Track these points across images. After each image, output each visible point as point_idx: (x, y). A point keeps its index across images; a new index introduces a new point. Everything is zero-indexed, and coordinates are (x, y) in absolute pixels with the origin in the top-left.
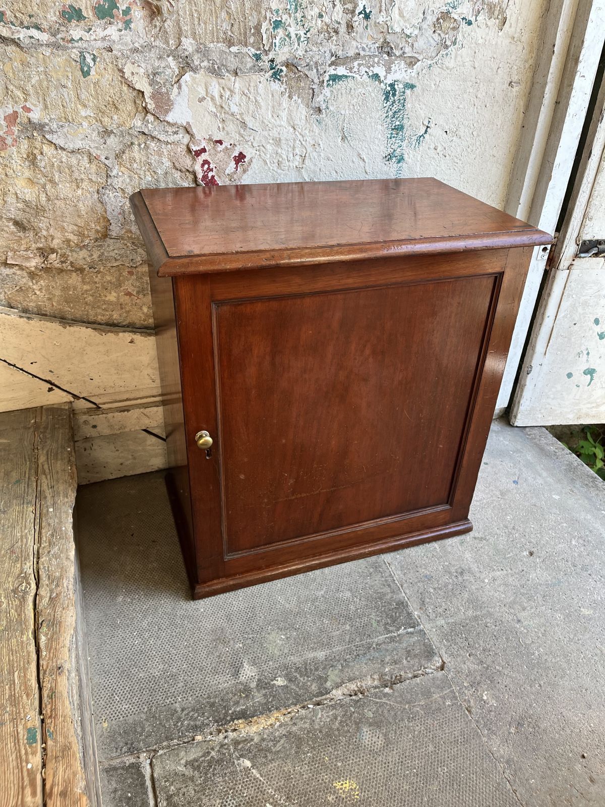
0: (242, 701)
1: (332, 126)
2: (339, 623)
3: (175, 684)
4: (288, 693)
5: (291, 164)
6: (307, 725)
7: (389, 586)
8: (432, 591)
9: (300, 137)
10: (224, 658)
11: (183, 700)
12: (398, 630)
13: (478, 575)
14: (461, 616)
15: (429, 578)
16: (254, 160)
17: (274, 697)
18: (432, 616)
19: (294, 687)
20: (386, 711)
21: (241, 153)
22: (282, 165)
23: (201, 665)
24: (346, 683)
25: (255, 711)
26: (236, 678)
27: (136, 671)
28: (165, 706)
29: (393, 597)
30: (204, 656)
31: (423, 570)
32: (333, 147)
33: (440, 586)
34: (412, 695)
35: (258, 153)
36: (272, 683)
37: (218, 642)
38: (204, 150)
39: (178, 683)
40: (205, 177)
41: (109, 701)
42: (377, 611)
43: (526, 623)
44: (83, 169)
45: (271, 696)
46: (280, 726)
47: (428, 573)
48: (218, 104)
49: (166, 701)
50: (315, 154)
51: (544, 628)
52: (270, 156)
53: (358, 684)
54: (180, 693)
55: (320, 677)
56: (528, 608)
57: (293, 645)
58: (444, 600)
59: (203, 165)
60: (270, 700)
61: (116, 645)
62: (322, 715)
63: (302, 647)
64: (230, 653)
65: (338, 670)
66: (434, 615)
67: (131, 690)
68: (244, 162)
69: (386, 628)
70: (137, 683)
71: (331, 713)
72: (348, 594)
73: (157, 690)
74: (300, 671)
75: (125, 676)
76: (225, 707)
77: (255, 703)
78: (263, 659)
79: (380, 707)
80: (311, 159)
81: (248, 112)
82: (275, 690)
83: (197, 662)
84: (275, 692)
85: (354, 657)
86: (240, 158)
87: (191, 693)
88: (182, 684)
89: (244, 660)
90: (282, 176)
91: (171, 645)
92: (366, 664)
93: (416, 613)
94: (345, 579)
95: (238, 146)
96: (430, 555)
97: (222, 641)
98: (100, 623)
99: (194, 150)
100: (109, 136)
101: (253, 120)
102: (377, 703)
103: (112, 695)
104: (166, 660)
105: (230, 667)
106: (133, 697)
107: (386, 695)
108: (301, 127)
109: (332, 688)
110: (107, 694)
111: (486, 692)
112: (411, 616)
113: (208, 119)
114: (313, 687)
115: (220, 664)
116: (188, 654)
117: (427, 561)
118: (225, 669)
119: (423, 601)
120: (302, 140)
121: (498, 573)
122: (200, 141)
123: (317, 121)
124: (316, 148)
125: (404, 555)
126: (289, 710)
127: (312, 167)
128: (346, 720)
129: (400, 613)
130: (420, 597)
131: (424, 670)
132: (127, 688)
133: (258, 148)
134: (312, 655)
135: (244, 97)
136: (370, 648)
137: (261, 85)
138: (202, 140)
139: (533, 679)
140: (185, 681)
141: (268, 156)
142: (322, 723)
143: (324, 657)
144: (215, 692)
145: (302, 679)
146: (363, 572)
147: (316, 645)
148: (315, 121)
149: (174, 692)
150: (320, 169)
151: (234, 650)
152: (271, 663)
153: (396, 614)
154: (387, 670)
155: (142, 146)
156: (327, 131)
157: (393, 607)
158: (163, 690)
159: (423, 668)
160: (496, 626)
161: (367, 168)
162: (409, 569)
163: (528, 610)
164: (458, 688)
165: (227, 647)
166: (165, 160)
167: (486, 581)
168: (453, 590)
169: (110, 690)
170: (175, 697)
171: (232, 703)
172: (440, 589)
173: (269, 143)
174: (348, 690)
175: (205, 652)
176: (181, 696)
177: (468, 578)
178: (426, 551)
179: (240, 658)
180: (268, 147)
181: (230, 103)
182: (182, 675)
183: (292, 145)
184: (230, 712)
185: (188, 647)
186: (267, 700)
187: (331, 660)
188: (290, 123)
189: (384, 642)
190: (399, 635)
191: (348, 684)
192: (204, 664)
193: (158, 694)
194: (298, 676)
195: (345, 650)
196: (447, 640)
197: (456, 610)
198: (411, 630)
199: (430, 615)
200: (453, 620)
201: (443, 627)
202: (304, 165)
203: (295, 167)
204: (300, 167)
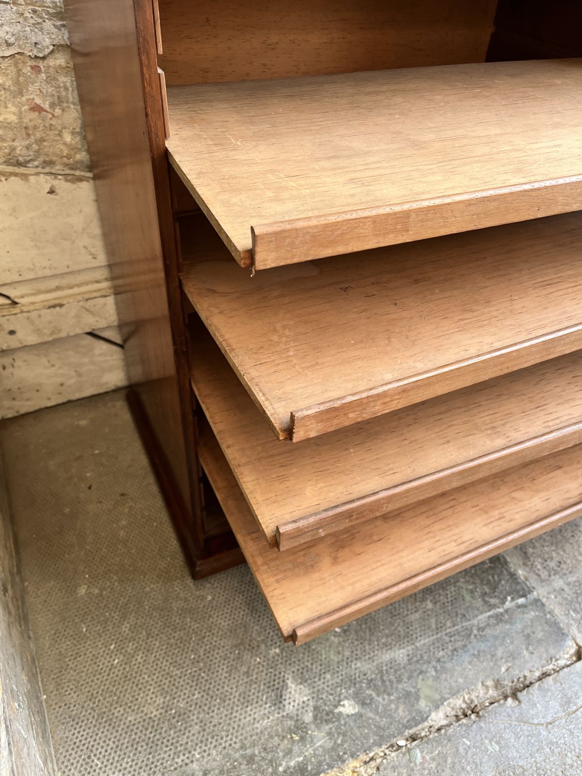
0: (296, 749)
3: (186, 728)
4: (365, 727)
10: (255, 676)
11: (203, 757)
12: (504, 603)
17: (344, 735)
18: (544, 574)
19: (371, 715)
23: (221, 690)
24: (448, 698)
25: (320, 763)
26: (279, 708)
27: (122, 712)
28: (175, 769)
30: (224, 675)
36: (336, 711)
37: (242, 647)
39: (191, 726)
41: (86, 769)
45: (339, 734)
49: (176, 760)
53: (466, 698)
54: (197, 744)
55: (408, 694)
57: (356, 643)
60: (339, 741)
61: (85, 670)
62: (423, 758)
63: (370, 644)
64: (263, 666)
65: (431, 679)
66: (546, 573)
67: (117, 747)
69: (485, 602)
70: (126, 733)
71: (437, 752)
73: (160, 743)
74: (375, 685)
75: (106, 722)
76: (271, 761)
77: (317, 749)
78: (314, 670)
82: (343, 722)
83: (214, 687)
84: (345, 725)
85: (450, 653)
87: (214, 743)
88: (197, 727)
89: (286, 676)
91: (170, 661)
92: (470, 663)
93: (521, 572)
97: (247, 647)
98: (55, 634)
103: (89, 757)
104: (166, 687)
105: (266, 690)
106: (123, 759)
109: (430, 711)
110: (80, 756)
112: (516, 579)
114: (400, 711)
115: (251, 685)
116: (199, 675)
118: (260, 694)
119: (526, 553)
126: (371, 755)
129: (499, 575)
131: (556, 664)
132: (111, 743)
134: (388, 656)
136: (470, 635)
140: (201, 722)
143: (406, 659)
144: (251, 736)
145: (380, 699)
147: (389, 639)
149: (187, 743)
151: (269, 660)
152: (328, 676)
153: (493, 577)
154: (503, 669)
158: (168, 741)
159: (554, 660)
165: (257, 656)
168: (561, 531)
169: (85, 748)
170: (190, 752)
171: (281, 754)
174: (453, 709)
175: (225, 667)
176: (199, 750)
179: (280, 673)
182: (195, 712)
184: (281, 769)
185: (198, 662)
186: (335, 743)
187: (417, 661)
189: (488, 625)
190: (507, 611)
191: (451, 700)
192: (226, 688)
193: (161, 748)
194: (374, 695)
195: (434, 644)
196: (575, 611)
197: (574, 561)
198: (521, 601)
199: (541, 573)
200: (574, 579)
201: (563, 590)
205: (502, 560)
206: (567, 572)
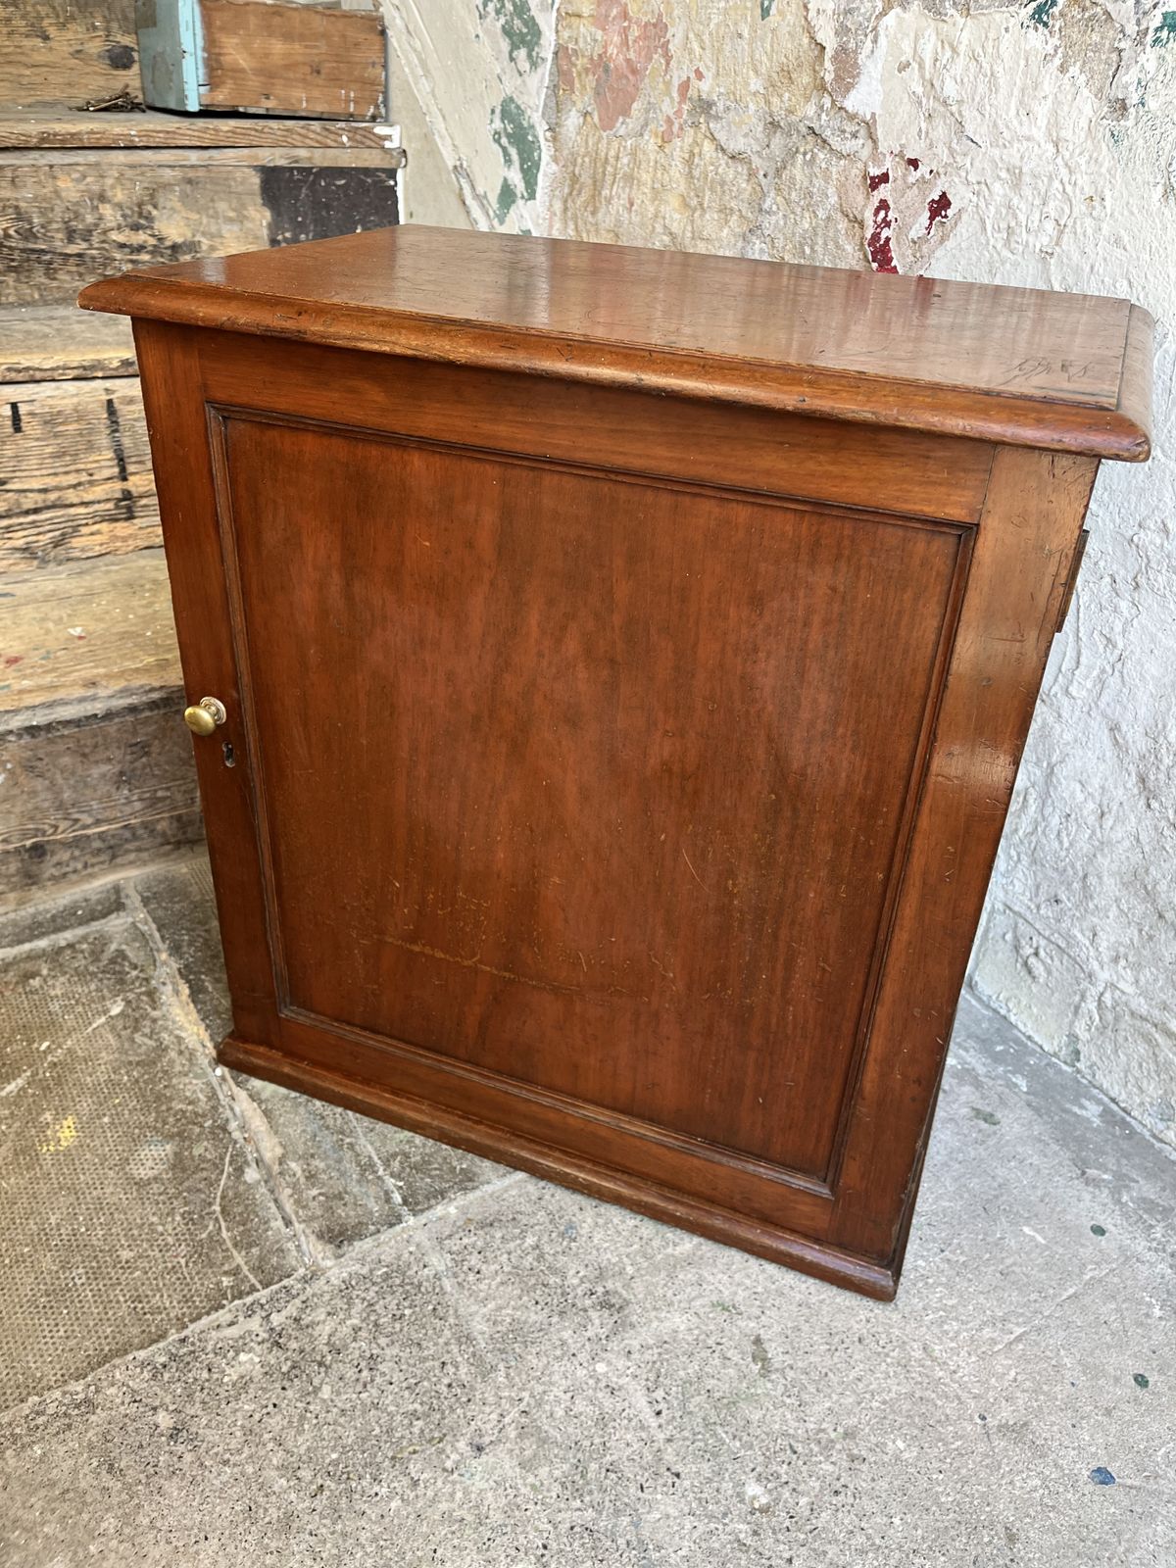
0: (220, 986)
1: (1143, 155)
5: (1031, 240)
6: (178, 1068)
8: (529, 1241)
9: (1064, 171)
12: (392, 1175)
13: (613, 1345)
14: (467, 1306)
15: (568, 1233)
16: (965, 217)
17: (228, 1020)
18: (454, 1244)
20: (205, 1174)
21: (944, 195)
22: (1012, 240)
24: (259, 1107)
25: (203, 1003)
31: (589, 1220)
32: (1136, 212)
33: (550, 1259)
34: (241, 1214)
35: (975, 199)
38: (884, 178)
40: (876, 237)
43: (478, 1464)
44: (735, 189)
46: (178, 1037)
47: (583, 1232)
48: (927, 76)
50: (1088, 221)
51: (469, 1518)
52: (996, 213)
53: (259, 1127)
56: (531, 1479)
58: (506, 1269)
59: (877, 212)
60: (222, 1016)
62: (196, 1084)
66: (455, 1249)
68: (946, 216)
69: (394, 1155)
71: (200, 1096)
76: (211, 970)
77: (217, 1001)
79: (214, 1164)
80: (1075, 233)
81: (973, 100)
86: (940, 207)
90: (1008, 266)
92: (303, 1131)
93: (452, 1210)
95: (942, 176)
99: (871, 175)
100: (775, 132)
101: (979, 117)
102: (222, 1159)
107: (239, 1171)
108: (1071, 148)
109: (246, 1090)
111: (257, 1360)
112: (435, 1197)
113: (906, 109)
119: (491, 1225)
120: (1066, 180)
121: (641, 1401)
122: (884, 155)
123: (1113, 135)
124: (1093, 208)
126: (207, 1044)
127: (1076, 257)
128: (186, 1118)
129: (441, 1177)
130: (502, 1218)
133: (976, 187)
135: (973, 65)
136: (342, 1133)
137: (1007, 36)
138: (888, 155)
139: (299, 1474)
141: (992, 209)
142: (181, 1086)
148: (1108, 134)
150: (1092, 268)
153: (436, 1169)
154: (293, 1165)
155: (808, 157)
156: (1131, 165)
157: (455, 1163)
159: (305, 1226)
160: (450, 1385)
163: (524, 1479)
164: (263, 1301)
166: (831, 191)
167: (601, 1368)
168: (544, 1285)
171: (216, 976)
172: (540, 1258)
173: (999, 178)
177: (597, 1322)
180: (997, 187)
181: (947, 75)
183: (1043, 191)
184: (202, 978)
186: (221, 1013)
188: (1050, 135)
189: (358, 1156)
190: (378, 1177)
191: (257, 1109)
196: (387, 1277)
197: (482, 1294)
198: (397, 1198)
199: (455, 1240)
200: (448, 1288)
201: (425, 1266)
202: (1057, 248)
203: (1037, 250)
204: (1050, 251)
205: (470, 1185)
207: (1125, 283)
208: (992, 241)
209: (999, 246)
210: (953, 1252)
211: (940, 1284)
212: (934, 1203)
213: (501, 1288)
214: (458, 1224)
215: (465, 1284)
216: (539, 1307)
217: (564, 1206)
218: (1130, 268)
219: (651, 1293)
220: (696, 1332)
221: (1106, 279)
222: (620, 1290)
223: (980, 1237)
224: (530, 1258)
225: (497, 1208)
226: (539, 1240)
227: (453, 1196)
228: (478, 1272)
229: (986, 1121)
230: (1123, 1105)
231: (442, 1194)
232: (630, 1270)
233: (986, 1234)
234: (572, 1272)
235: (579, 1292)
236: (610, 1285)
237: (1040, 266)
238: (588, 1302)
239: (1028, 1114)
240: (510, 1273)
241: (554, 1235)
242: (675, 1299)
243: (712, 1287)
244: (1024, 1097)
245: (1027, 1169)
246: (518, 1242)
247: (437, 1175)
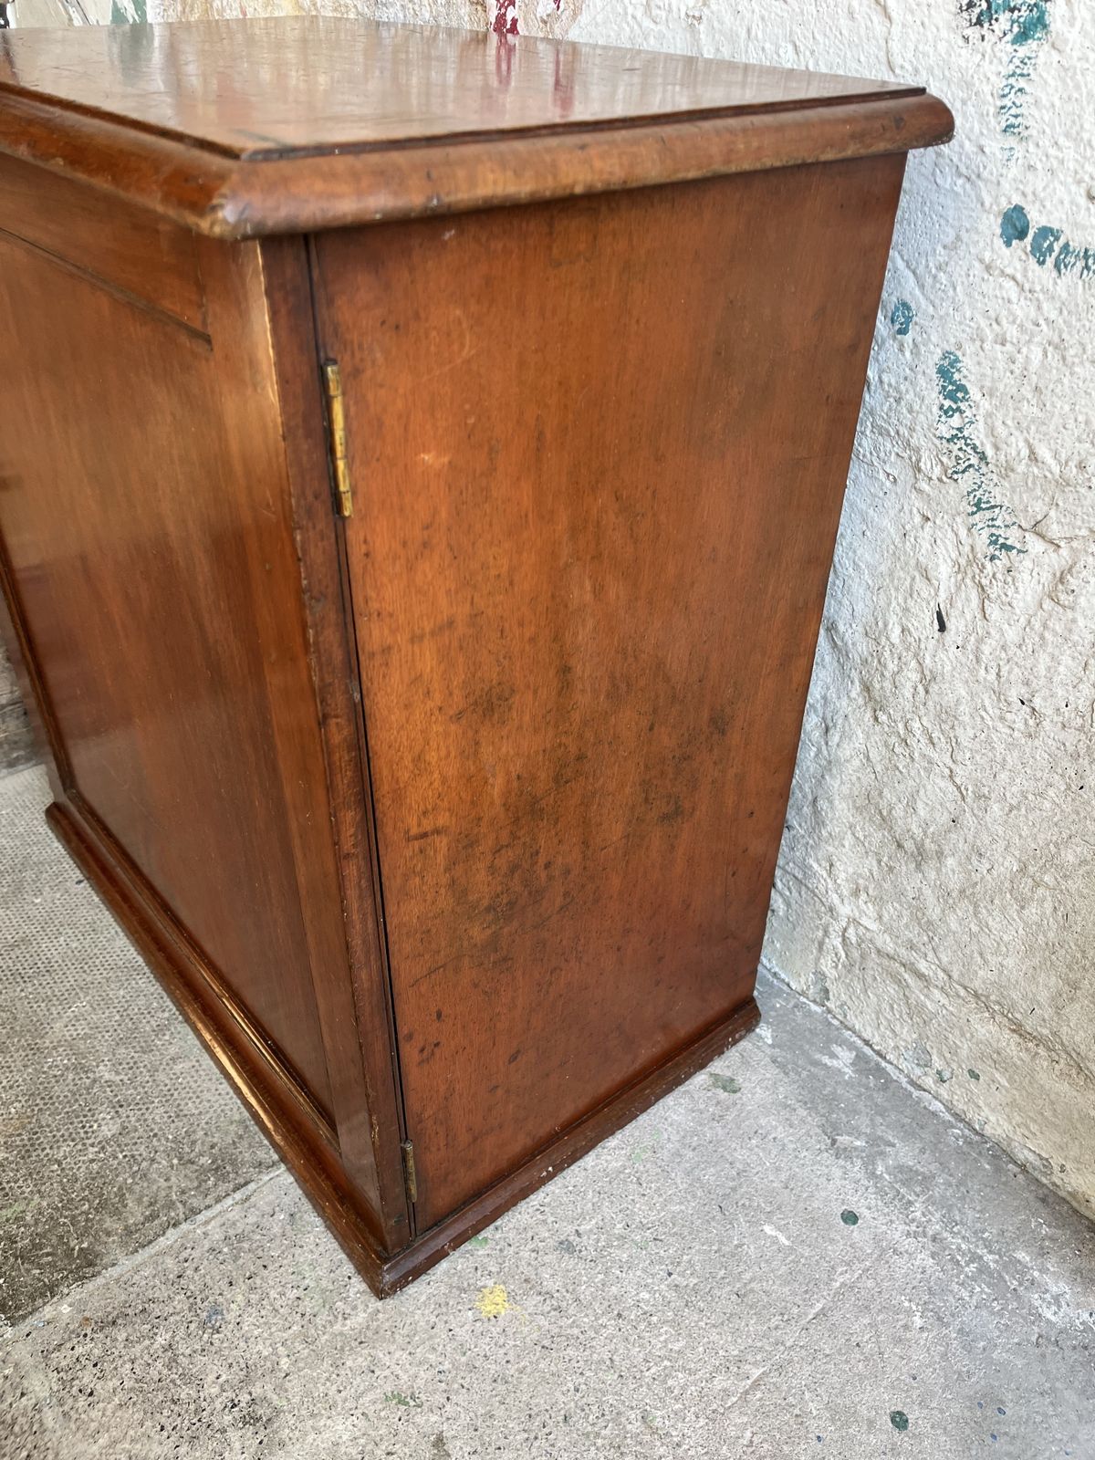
2: (10, 1136)
7: (152, 1217)
8: (160, 1340)
14: (72, 1446)
15: (211, 1321)
18: (64, 1358)
29: (108, 1234)
31: (240, 1298)
33: (184, 1361)
42: (57, 1209)
47: (230, 1317)
58: (127, 1384)
66: (64, 1363)
72: (110, 1129)
93: (65, 1309)
94: (162, 1110)
96: (308, 1306)
112: (43, 1295)
117: (279, 1303)
119: (114, 1323)
125: (289, 1233)
129: (52, 1265)
130: (130, 1311)
146: (194, 1142)
153: (48, 1254)
161: (895, 46)
162: (236, 1258)
168: (174, 1402)
172: (173, 1362)
177: (237, 1445)
178: (324, 1291)
197: (93, 1426)
199: (65, 1351)
200: (49, 1423)
201: (23, 1394)
202: (705, 9)
203: (683, 15)
204: (697, 15)
205: (89, 1271)
206: (66, 1408)
207: (790, 48)
208: (630, 10)
209: (639, 15)
210: (682, 1274)
211: (665, 1322)
212: (663, 1210)
213: (119, 1413)
214: (71, 1327)
215: (72, 1413)
216: (165, 1433)
217: (210, 1283)
218: (794, 28)
219: (309, 1394)
220: (362, 1441)
221: (767, 46)
222: (270, 1395)
223: (715, 1248)
224: (159, 1365)
225: (123, 1297)
226: (173, 1337)
227: (66, 1291)
228: (91, 1394)
229: (724, 1088)
230: (876, 1048)
231: (51, 1290)
232: (285, 1363)
233: (721, 1242)
234: (211, 1377)
235: (219, 1406)
236: (257, 1391)
237: (688, 36)
238: (228, 1419)
239: (772, 1072)
240: (132, 1389)
241: (193, 1326)
242: (339, 1398)
243: (387, 1372)
244: (768, 1051)
245: (770, 1145)
246: (147, 1342)
247: (49, 1263)
